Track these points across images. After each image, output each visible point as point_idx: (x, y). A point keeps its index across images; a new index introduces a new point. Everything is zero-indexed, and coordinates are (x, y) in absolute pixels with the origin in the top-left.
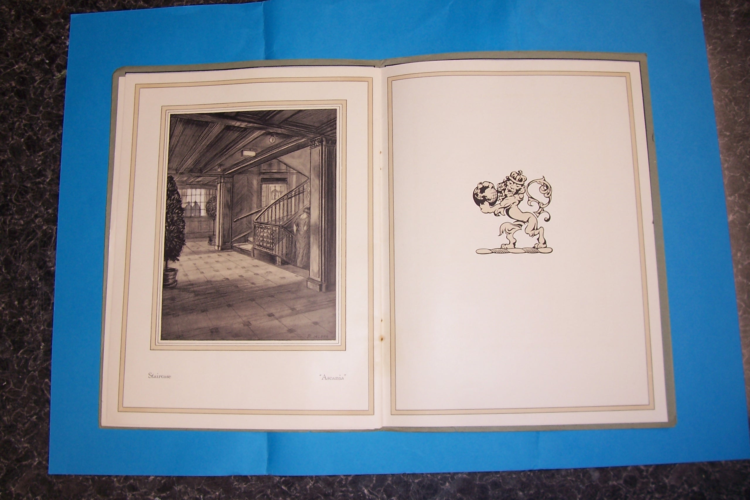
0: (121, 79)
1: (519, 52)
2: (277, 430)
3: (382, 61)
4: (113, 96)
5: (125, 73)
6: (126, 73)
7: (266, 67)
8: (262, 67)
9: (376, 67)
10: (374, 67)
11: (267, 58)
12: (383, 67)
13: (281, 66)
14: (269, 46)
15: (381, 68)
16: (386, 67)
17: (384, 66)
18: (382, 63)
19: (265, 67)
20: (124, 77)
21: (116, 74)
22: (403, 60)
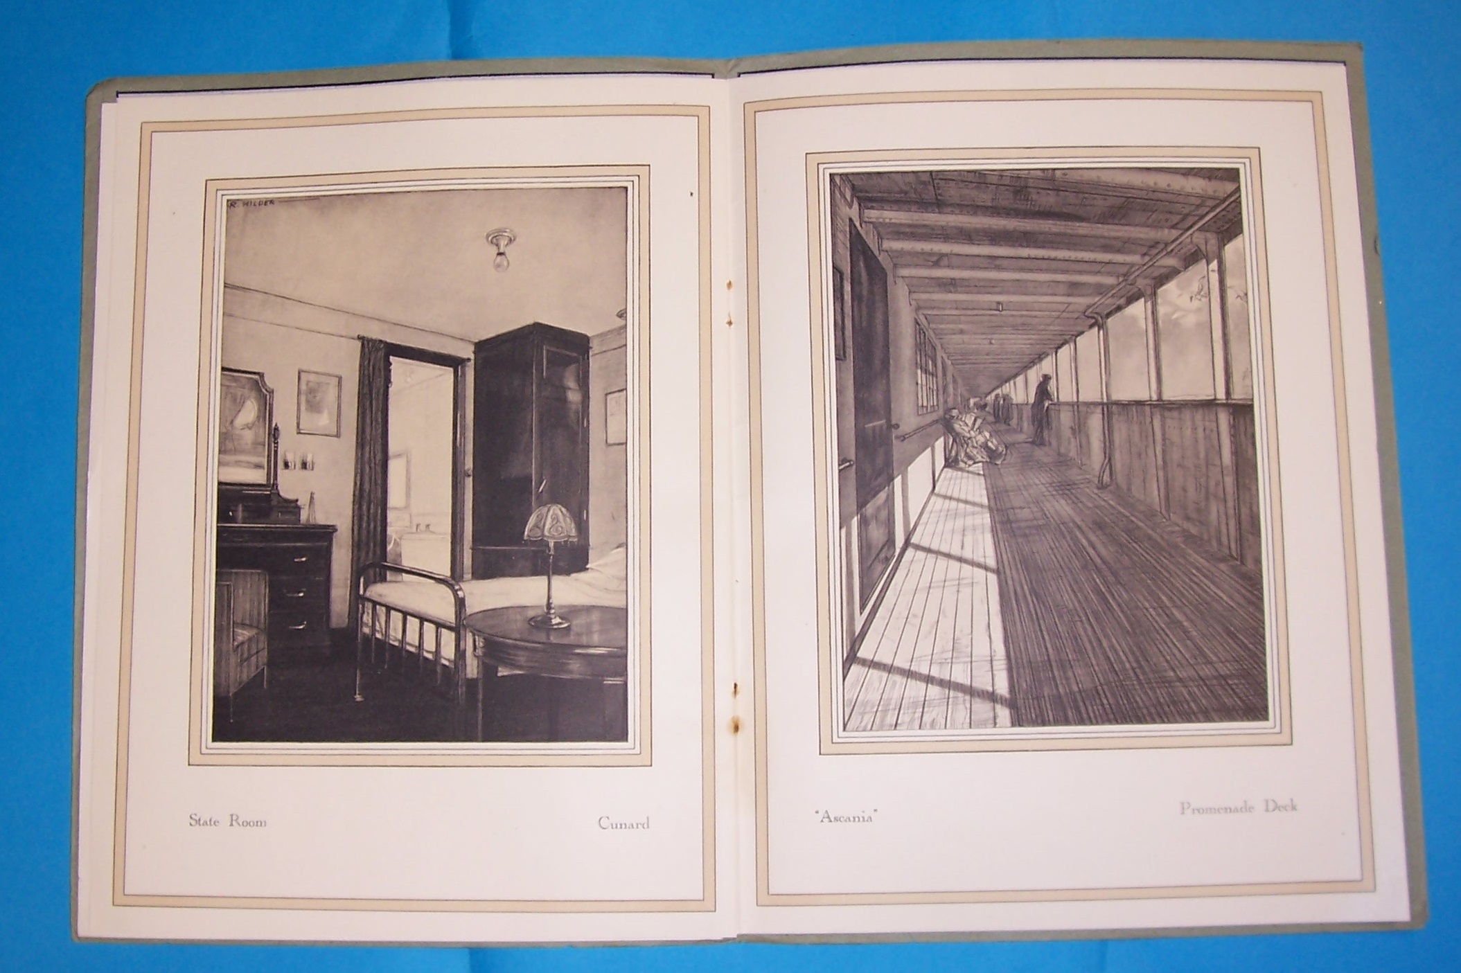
0: (106, 107)
1: (1058, 42)
2: (491, 942)
3: (732, 63)
4: (88, 150)
5: (115, 94)
6: (118, 93)
7: (455, 77)
9: (717, 78)
11: (457, 55)
12: (733, 77)
13: (490, 75)
14: (459, 26)
15: (727, 81)
16: (742, 76)
17: (736, 75)
18: (730, 67)
20: (115, 104)
21: (93, 96)
22: (782, 61)
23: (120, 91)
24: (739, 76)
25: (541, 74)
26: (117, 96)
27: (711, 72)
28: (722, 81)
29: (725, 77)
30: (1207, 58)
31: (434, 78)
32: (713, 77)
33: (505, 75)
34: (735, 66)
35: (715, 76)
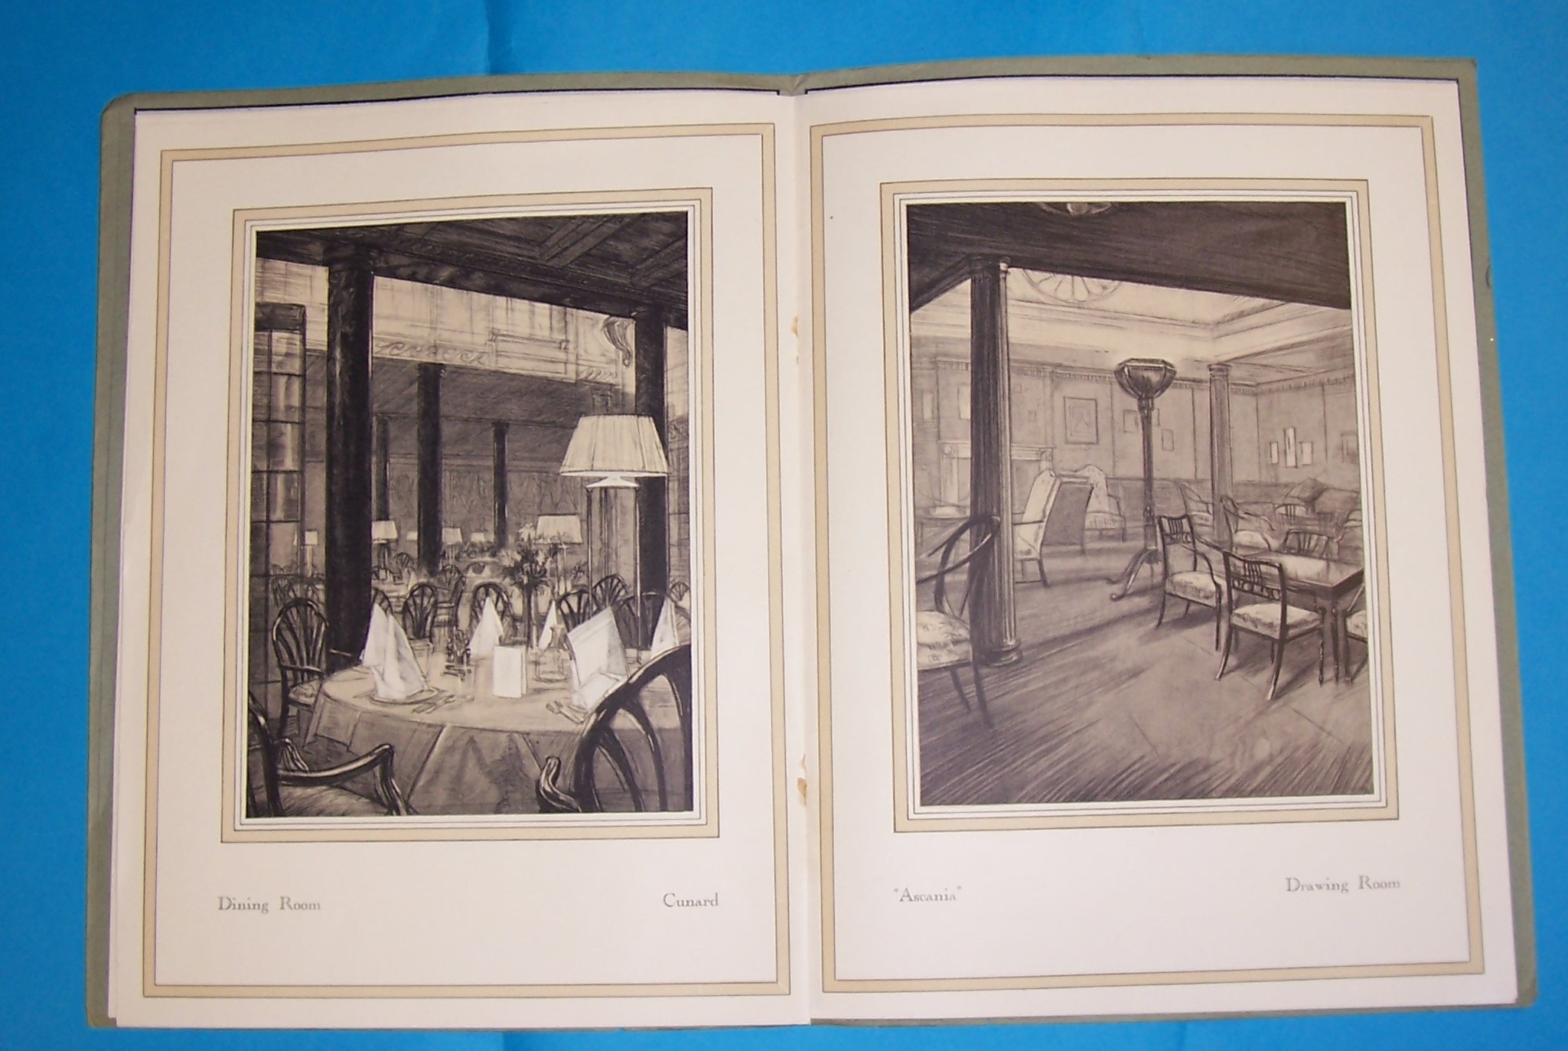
3: (798, 80)
5: (133, 110)
6: (136, 110)
8: (488, 93)
9: (783, 95)
10: (778, 93)
11: (496, 69)
12: (800, 94)
13: (538, 91)
14: (498, 37)
15: (793, 98)
16: (809, 92)
17: (804, 92)
18: (797, 83)
21: (110, 113)
22: (852, 76)
23: (138, 107)
24: (806, 93)
26: (135, 113)
27: (776, 89)
28: (788, 97)
29: (792, 95)
30: (1309, 76)
31: (478, 94)
34: (802, 83)
35: (781, 93)
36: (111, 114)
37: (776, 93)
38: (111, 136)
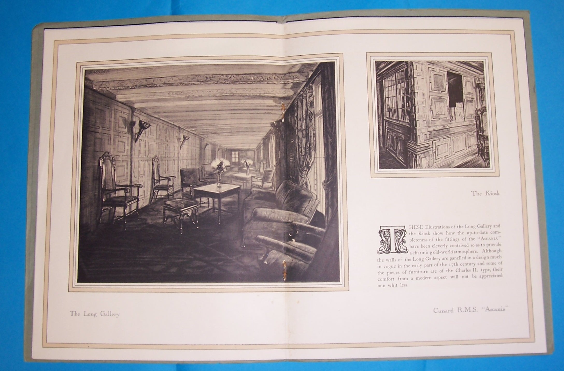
5: (43, 29)
8: (171, 22)
9: (279, 23)
11: (174, 13)
13: (190, 21)
17: (286, 22)
19: (174, 22)
22: (304, 17)
23: (45, 28)
24: (287, 23)
25: (209, 21)
28: (280, 24)
29: (282, 23)
31: (168, 22)
32: (277, 23)
33: (195, 21)
34: (285, 19)
36: (36, 31)
37: (276, 22)
38: (35, 38)
